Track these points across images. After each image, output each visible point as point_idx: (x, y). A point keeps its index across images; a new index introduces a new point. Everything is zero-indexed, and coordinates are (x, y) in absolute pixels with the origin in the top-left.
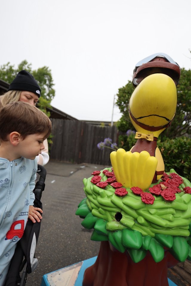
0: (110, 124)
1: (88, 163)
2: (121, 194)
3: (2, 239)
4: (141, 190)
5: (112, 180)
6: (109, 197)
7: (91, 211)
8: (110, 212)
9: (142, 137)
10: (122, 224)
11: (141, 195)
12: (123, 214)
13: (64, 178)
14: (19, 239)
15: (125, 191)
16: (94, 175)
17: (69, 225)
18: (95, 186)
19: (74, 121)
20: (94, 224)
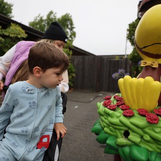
0: (123, 57)
1: (105, 91)
2: (128, 115)
3: (34, 148)
4: (146, 112)
5: (121, 103)
6: (118, 117)
7: (103, 129)
8: (119, 130)
9: (147, 65)
10: (129, 140)
11: (146, 115)
12: (130, 132)
13: (85, 104)
14: (46, 149)
15: (132, 112)
16: (106, 99)
17: (89, 141)
18: (106, 108)
19: (92, 56)
20: (106, 139)
